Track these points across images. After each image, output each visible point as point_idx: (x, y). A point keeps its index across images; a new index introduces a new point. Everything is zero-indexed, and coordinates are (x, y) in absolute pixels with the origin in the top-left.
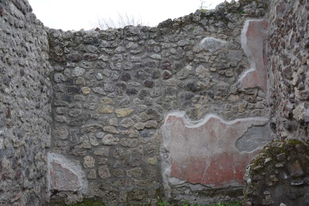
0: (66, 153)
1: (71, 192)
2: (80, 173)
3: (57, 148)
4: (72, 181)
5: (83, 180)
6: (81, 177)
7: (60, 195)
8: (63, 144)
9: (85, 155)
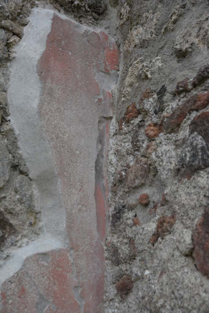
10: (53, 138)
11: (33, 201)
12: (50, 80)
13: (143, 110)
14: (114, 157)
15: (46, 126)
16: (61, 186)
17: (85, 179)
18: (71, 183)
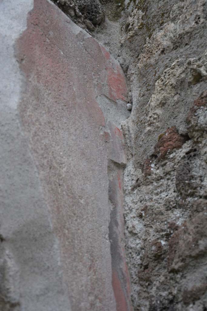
10: (43, 164)
11: (6, 280)
12: (36, 76)
13: (197, 128)
14: (137, 222)
15: (32, 142)
16: (60, 253)
17: (97, 250)
18: (76, 251)
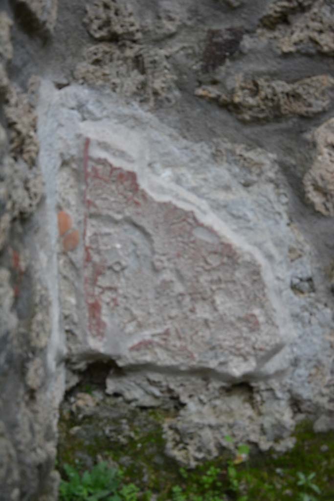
0: (177, 93)
1: (206, 379)
2: (278, 243)
3: (103, 47)
4: (218, 299)
5: (300, 300)
6: (287, 274)
7: (128, 396)
8: (149, 21)
9: (324, 112)
